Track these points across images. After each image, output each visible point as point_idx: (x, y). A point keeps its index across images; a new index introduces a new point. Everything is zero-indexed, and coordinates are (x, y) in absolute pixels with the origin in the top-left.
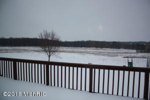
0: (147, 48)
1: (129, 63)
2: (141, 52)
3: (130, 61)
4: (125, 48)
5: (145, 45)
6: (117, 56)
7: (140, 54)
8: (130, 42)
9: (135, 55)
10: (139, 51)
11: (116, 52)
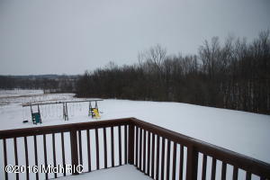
0: (60, 85)
1: (33, 115)
2: (51, 93)
3: (35, 111)
4: (23, 88)
5: (57, 80)
6: (8, 103)
7: (51, 97)
8: (31, 77)
9: (42, 98)
10: (48, 91)
11: (5, 95)
